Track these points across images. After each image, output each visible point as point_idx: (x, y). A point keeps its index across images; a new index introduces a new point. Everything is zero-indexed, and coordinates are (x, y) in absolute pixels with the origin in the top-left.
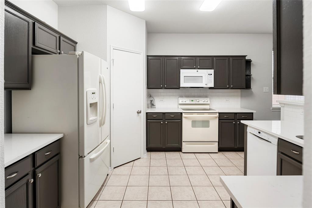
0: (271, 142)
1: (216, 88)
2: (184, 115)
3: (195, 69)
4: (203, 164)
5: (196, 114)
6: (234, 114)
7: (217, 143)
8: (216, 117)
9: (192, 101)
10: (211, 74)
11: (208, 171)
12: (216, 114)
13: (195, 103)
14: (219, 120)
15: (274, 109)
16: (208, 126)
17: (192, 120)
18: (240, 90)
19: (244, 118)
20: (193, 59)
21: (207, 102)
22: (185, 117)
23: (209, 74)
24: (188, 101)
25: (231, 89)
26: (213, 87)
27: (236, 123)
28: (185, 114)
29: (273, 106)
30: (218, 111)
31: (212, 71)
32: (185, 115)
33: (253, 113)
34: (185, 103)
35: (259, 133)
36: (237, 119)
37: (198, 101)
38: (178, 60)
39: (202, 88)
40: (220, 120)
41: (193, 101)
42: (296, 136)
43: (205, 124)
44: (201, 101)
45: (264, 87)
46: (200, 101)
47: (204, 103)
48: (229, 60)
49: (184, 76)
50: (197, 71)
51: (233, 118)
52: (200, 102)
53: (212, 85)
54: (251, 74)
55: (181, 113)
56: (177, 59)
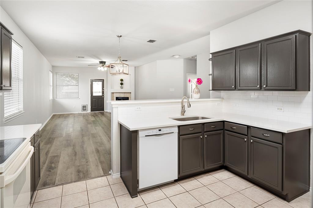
0: (173, 132)
35: (160, 130)
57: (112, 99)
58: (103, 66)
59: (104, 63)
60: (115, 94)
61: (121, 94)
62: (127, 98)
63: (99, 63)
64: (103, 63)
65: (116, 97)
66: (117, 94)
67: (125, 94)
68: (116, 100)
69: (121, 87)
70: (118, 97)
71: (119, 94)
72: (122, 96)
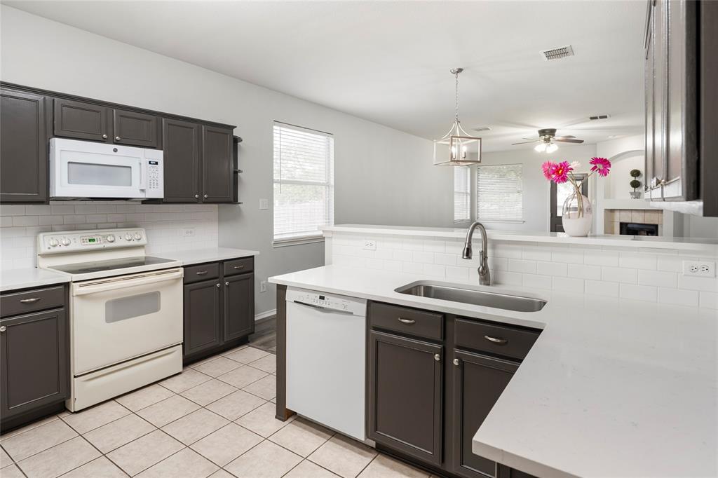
0: (351, 313)
1: (169, 200)
2: (76, 290)
3: (104, 141)
4: (159, 422)
5: (120, 280)
6: (217, 264)
7: (181, 346)
8: (177, 279)
9: (90, 240)
10: (157, 163)
11: (182, 432)
12: (178, 271)
13: (101, 246)
14: (184, 284)
15: (277, 243)
16: (156, 308)
17: (105, 301)
18: (216, 205)
19: (238, 271)
20: (98, 112)
21: (139, 240)
22: (82, 296)
23: (150, 163)
24: (75, 241)
25: (204, 203)
26: (163, 197)
27: (222, 284)
28: (81, 286)
29: (275, 238)
30: (182, 261)
31: (158, 155)
32: (83, 289)
33: (253, 257)
34: (64, 249)
35: (322, 298)
36: (225, 274)
37: (110, 239)
38: (41, 103)
39: (124, 202)
40: (186, 286)
41: (94, 240)
42: (395, 290)
43: (147, 302)
44: (122, 238)
45: (261, 200)
46: (117, 238)
47: (131, 243)
48: (199, 130)
49: (69, 163)
50: (115, 150)
51: (217, 275)
52: (119, 243)
53: (159, 193)
54: (239, 169)
55: (67, 285)
56: (37, 101)
57: (608, 231)
58: (547, 140)
59: (552, 132)
60: (617, 214)
61: (634, 213)
62: (654, 228)
63: (538, 134)
64: (548, 134)
65: (622, 224)
66: (623, 213)
67: (648, 215)
68: (621, 234)
69: (631, 194)
70: (627, 224)
71: (629, 214)
72: (638, 219)
